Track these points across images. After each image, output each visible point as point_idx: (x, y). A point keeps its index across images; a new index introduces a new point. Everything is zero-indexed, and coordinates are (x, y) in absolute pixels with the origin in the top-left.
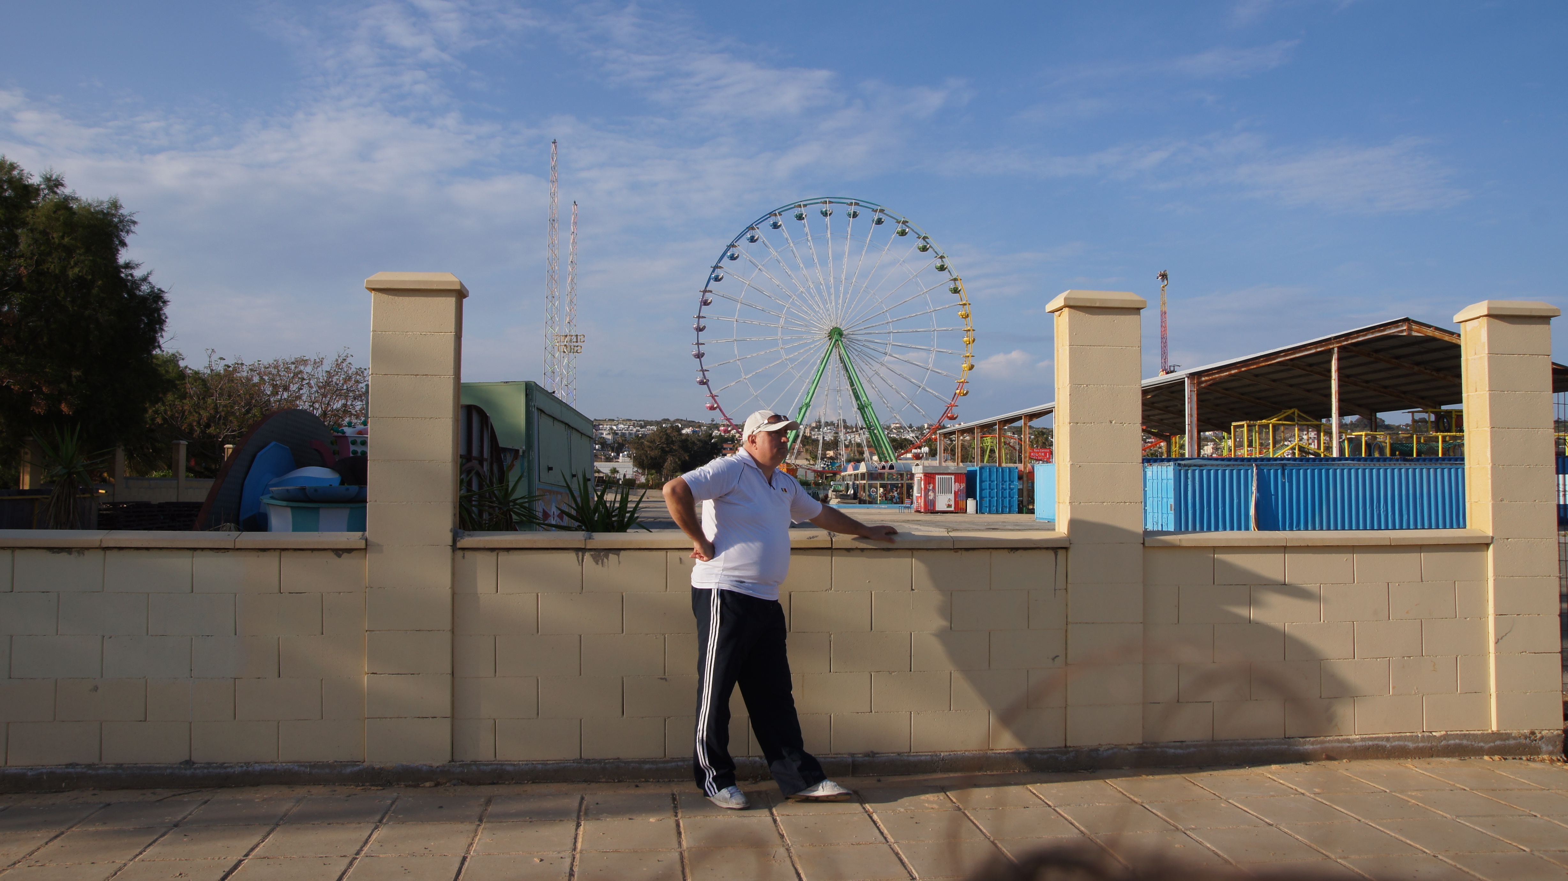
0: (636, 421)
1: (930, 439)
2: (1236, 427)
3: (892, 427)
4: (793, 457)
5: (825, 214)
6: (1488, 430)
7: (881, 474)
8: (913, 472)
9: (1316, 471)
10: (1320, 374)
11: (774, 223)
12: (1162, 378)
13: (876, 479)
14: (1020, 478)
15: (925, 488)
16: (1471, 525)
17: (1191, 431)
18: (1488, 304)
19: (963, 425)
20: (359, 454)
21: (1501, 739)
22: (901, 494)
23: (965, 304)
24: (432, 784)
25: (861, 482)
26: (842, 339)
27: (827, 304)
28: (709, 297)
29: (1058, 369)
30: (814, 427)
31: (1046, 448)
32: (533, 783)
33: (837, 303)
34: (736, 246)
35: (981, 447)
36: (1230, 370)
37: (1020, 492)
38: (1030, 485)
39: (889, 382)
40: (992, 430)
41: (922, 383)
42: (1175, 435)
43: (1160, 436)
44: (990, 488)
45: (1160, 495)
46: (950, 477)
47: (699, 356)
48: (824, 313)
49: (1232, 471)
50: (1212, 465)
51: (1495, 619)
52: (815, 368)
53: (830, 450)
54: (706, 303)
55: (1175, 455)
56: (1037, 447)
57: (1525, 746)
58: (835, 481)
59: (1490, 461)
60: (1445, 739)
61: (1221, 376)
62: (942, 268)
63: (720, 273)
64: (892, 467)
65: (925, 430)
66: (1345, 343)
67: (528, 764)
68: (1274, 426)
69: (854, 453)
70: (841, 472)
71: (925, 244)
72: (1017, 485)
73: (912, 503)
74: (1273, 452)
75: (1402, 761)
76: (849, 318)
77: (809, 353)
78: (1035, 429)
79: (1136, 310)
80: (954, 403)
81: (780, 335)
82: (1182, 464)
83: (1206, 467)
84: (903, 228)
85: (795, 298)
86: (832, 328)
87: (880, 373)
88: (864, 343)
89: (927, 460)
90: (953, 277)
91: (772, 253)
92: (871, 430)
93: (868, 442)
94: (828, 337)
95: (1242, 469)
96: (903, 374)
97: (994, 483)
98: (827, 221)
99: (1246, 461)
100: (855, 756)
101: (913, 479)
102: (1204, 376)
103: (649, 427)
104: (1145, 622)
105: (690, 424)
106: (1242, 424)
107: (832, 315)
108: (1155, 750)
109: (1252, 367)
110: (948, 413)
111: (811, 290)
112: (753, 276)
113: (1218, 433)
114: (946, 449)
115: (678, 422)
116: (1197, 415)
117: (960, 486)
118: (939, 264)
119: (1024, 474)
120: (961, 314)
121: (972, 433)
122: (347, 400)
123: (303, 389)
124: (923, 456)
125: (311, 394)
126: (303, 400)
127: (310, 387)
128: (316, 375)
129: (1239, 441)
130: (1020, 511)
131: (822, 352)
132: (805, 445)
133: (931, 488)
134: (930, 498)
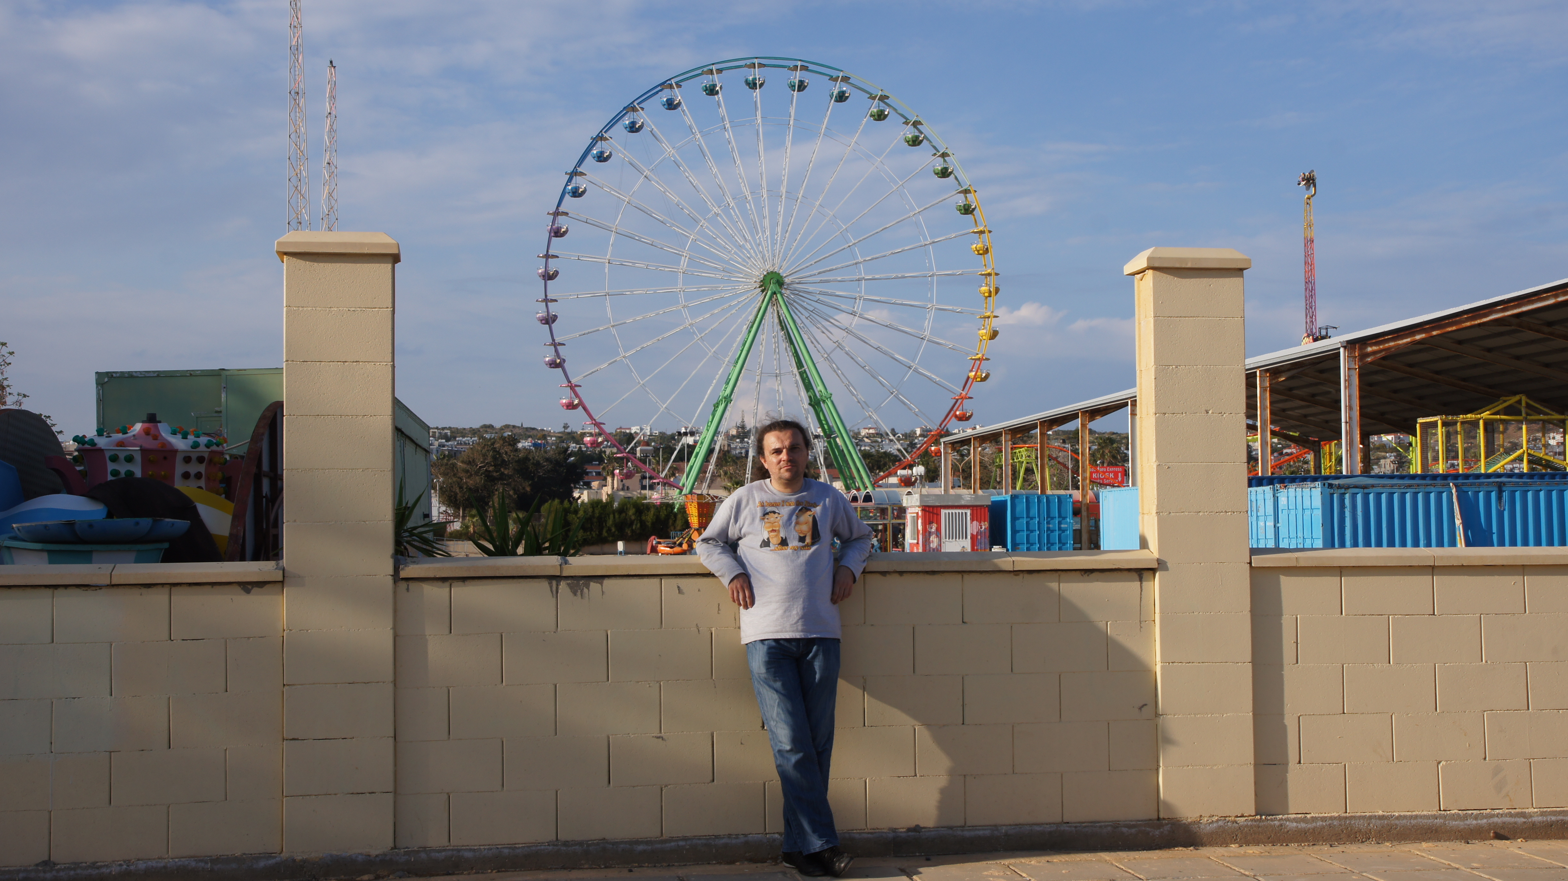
0: (437, 428)
1: (927, 453)
2: (1425, 426)
3: (863, 434)
5: (752, 85)
8: (904, 505)
11: (667, 100)
12: (1307, 347)
14: (1076, 513)
15: (925, 530)
17: (1350, 433)
19: (979, 430)
20: (123, 475)
22: (883, 541)
23: (982, 232)
26: (783, 291)
27: (757, 233)
28: (563, 222)
29: (1140, 346)
30: (733, 436)
31: (1117, 466)
33: (773, 233)
34: (606, 139)
35: (1012, 465)
36: (1413, 334)
37: (1077, 535)
38: (1092, 523)
39: (859, 359)
40: (1029, 437)
41: (913, 361)
42: (1330, 440)
43: (1302, 442)
44: (1028, 529)
45: (1300, 534)
46: (964, 511)
47: (549, 320)
48: (752, 248)
49: (1415, 495)
50: (1384, 486)
52: (738, 339)
54: (558, 233)
55: (1330, 473)
56: (1103, 463)
61: (1399, 345)
62: (944, 173)
63: (580, 182)
64: (868, 498)
65: (917, 438)
67: (491, 849)
68: (1488, 424)
71: (917, 133)
72: (1071, 524)
74: (1486, 466)
76: (793, 258)
77: (729, 314)
78: (1098, 434)
79: (1238, 271)
80: (966, 394)
81: (680, 285)
82: (1336, 485)
83: (1374, 489)
84: (881, 108)
85: (704, 224)
86: (765, 273)
87: (845, 346)
88: (818, 297)
89: (925, 487)
90: (962, 187)
91: (667, 151)
92: (831, 438)
93: (825, 459)
94: (760, 287)
95: (1432, 492)
96: (882, 347)
97: (1034, 520)
98: (756, 97)
99: (1441, 480)
100: (897, 831)
101: (904, 518)
102: (1371, 345)
103: (461, 438)
104: (1254, 662)
105: (528, 433)
106: (1435, 421)
107: (766, 252)
108: (1272, 823)
109: (1450, 329)
110: (957, 410)
111: (731, 211)
112: (635, 188)
113: (1399, 438)
114: (955, 468)
115: (509, 430)
116: (1361, 407)
117: (981, 526)
118: (939, 165)
119: (1083, 506)
120: (976, 247)
121: (999, 442)
124: (916, 480)
129: (1431, 449)
130: (1079, 552)
131: (751, 313)
132: (722, 466)
133: (933, 530)
134: (932, 546)
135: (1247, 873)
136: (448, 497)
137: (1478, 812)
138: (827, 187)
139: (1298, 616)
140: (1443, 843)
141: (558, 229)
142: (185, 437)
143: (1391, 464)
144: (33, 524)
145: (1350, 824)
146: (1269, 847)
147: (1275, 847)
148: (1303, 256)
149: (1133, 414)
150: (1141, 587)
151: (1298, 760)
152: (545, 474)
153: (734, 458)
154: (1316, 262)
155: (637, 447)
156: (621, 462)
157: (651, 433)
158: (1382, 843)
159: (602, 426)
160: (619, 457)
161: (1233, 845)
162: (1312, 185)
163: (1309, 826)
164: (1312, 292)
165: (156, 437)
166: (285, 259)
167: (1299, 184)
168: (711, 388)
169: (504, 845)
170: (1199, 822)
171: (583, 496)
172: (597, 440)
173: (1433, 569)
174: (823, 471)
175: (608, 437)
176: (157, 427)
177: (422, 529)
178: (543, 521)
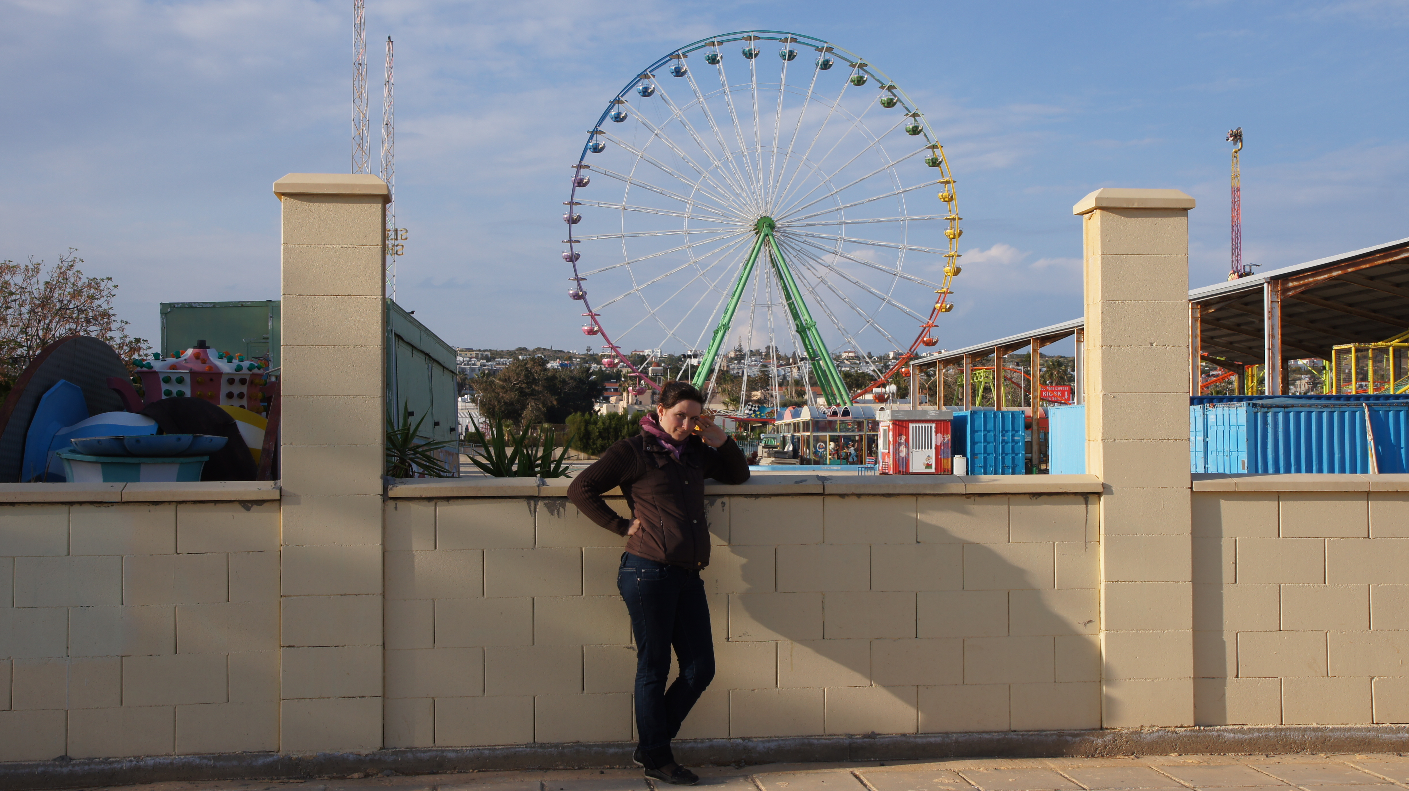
0: (479, 350)
1: (898, 374)
2: (1339, 352)
3: (843, 357)
5: (749, 55)
7: (830, 422)
8: (877, 419)
11: (676, 69)
12: (1232, 283)
13: (824, 429)
14: (1028, 427)
15: (895, 441)
17: (1272, 359)
19: (945, 354)
20: (175, 395)
22: (859, 450)
23: (948, 182)
24: (361, 775)
25: (803, 434)
26: (774, 233)
27: (752, 183)
28: (585, 174)
29: (1087, 282)
30: (732, 358)
31: (1064, 385)
32: (479, 771)
33: (766, 183)
34: (622, 102)
35: (972, 384)
36: (1330, 271)
37: (1029, 445)
38: (1042, 435)
39: (840, 293)
40: (987, 360)
41: (887, 294)
42: (1252, 364)
43: (1228, 365)
44: (985, 441)
45: (1227, 448)
46: (929, 425)
47: (573, 258)
48: (748, 196)
49: (1331, 414)
50: (1302, 406)
52: (736, 275)
53: (757, 390)
54: (581, 183)
55: (1252, 393)
56: (1051, 383)
58: (765, 433)
61: (1317, 280)
62: (915, 131)
63: (601, 140)
64: (846, 413)
65: (890, 360)
67: (472, 750)
68: (1397, 350)
69: (791, 394)
70: (775, 420)
71: (891, 97)
72: (1023, 436)
73: (876, 463)
74: (1394, 388)
76: (783, 204)
77: (728, 253)
78: (1048, 357)
79: (1183, 211)
80: (933, 323)
81: (686, 228)
82: (1259, 404)
83: (1294, 408)
84: (860, 75)
85: (707, 175)
86: (759, 218)
87: (828, 281)
88: (805, 238)
89: (896, 403)
90: (930, 143)
91: (675, 112)
92: (815, 360)
93: (810, 378)
94: (754, 230)
95: (1346, 411)
96: (860, 282)
97: (991, 433)
98: (752, 65)
99: (1354, 400)
100: (853, 737)
101: (877, 430)
102: (1293, 281)
103: (499, 359)
104: (1194, 581)
105: (557, 355)
106: (1349, 348)
107: (760, 200)
108: (1210, 734)
109: (1364, 267)
110: (924, 337)
111: (730, 164)
112: (647, 145)
113: (1313, 362)
114: (922, 388)
115: (540, 352)
116: (1282, 335)
117: (944, 438)
118: (910, 124)
119: (1034, 421)
120: (942, 196)
121: (961, 364)
122: (77, 323)
123: (10, 308)
124: (889, 397)
125: (20, 314)
126: (9, 324)
127: (20, 306)
128: (29, 289)
129: (1344, 373)
130: (1028, 471)
131: (746, 253)
132: (721, 384)
133: (902, 441)
134: (901, 455)
135: (1187, 784)
136: (487, 409)
138: (812, 144)
139: (1237, 538)
141: (581, 180)
142: (230, 361)
143: (1306, 384)
144: (88, 439)
145: (1285, 735)
146: (1207, 757)
147: (1213, 756)
148: (1231, 203)
149: (1079, 341)
150: (1087, 510)
151: (1236, 674)
152: (570, 391)
153: (732, 378)
154: (1241, 208)
155: (649, 367)
156: (635, 381)
157: (661, 355)
158: (1316, 754)
159: (618, 349)
160: (632, 376)
161: (1172, 754)
162: (1239, 140)
163: (1246, 737)
164: (1237, 234)
165: (204, 362)
166: (282, 200)
167: (1227, 140)
168: (712, 316)
169: (485, 746)
170: (1140, 732)
171: (602, 409)
172: (614, 362)
173: (1368, 495)
174: (808, 388)
175: (623, 358)
176: (206, 352)
177: (425, 448)
178: (567, 430)
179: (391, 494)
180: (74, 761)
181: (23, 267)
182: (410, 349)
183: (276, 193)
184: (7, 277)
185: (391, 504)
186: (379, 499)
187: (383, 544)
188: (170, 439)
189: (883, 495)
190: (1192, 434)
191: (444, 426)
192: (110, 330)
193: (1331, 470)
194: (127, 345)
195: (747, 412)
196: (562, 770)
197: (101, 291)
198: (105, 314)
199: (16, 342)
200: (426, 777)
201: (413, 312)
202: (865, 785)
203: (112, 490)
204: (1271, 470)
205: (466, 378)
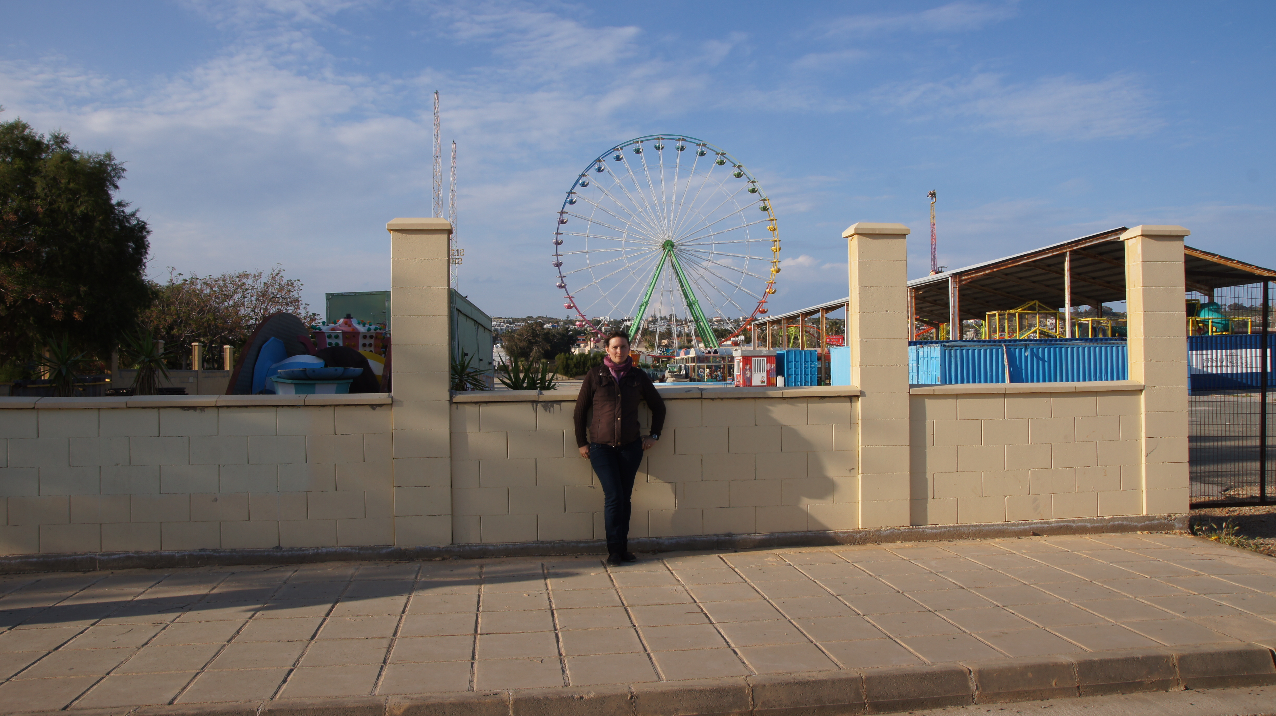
0: (506, 318)
1: (745, 329)
2: (990, 316)
3: (714, 320)
4: (636, 346)
5: (658, 148)
6: (1142, 313)
7: (707, 357)
8: (734, 355)
9: (1052, 349)
10: (1056, 272)
11: (616, 156)
12: (932, 277)
13: (703, 361)
14: (819, 359)
15: (744, 368)
16: (1131, 378)
17: (954, 319)
18: (1142, 227)
19: (772, 318)
20: (334, 345)
21: (1149, 520)
22: (723, 373)
23: (772, 220)
24: (441, 558)
25: (691, 364)
26: (674, 250)
27: (661, 221)
28: (565, 217)
29: (851, 276)
30: (650, 321)
31: (839, 335)
32: (507, 557)
33: (669, 221)
34: (586, 176)
35: (787, 335)
36: (985, 270)
37: (819, 370)
38: (827, 364)
39: (712, 283)
40: (796, 321)
41: (739, 284)
42: (943, 323)
43: (930, 324)
44: (795, 367)
45: (929, 370)
46: (763, 359)
47: (558, 265)
48: (658, 229)
49: (985, 350)
50: (970, 346)
51: (1146, 440)
52: (652, 273)
53: (665, 340)
54: (562, 222)
55: (943, 339)
56: (832, 334)
57: (1164, 525)
58: (669, 364)
59: (1143, 334)
60: (1112, 521)
61: (978, 276)
62: (753, 191)
63: (574, 197)
64: (716, 352)
65: (741, 322)
66: (1076, 248)
67: (503, 545)
68: (1020, 315)
69: (684, 342)
70: (675, 357)
71: (740, 172)
72: (816, 364)
73: (733, 380)
74: (1019, 336)
75: (1083, 536)
76: (679, 233)
77: (647, 261)
78: (830, 320)
79: (903, 236)
80: (765, 300)
81: (623, 247)
82: (947, 345)
83: (966, 347)
84: (721, 159)
85: (635, 217)
86: (665, 241)
87: (704, 276)
88: (691, 252)
89: (744, 346)
90: (762, 198)
91: (616, 181)
92: (698, 322)
93: (695, 332)
94: (662, 248)
95: (994, 349)
96: (723, 277)
97: (798, 363)
98: (660, 154)
99: (998, 343)
100: (719, 536)
101: (733, 361)
102: (964, 276)
103: (517, 323)
104: (911, 445)
105: (550, 320)
106: (995, 313)
107: (665, 231)
108: (919, 530)
109: (1002, 268)
110: (760, 308)
111: (648, 210)
112: (601, 199)
113: (976, 321)
114: (759, 337)
115: (540, 319)
116: (959, 306)
117: (772, 366)
118: (751, 187)
119: (822, 356)
120: (769, 227)
121: (781, 324)
122: (282, 306)
123: (246, 297)
124: (740, 342)
125: (251, 301)
126: (246, 307)
127: (251, 296)
128: (256, 287)
129: (993, 327)
130: (819, 384)
131: (658, 261)
132: (644, 336)
133: (748, 368)
134: (747, 376)
135: (905, 558)
136: (510, 351)
137: (1025, 522)
138: (696, 198)
139: (934, 420)
140: (1006, 539)
142: (364, 326)
143: (972, 334)
145: (959, 529)
146: (917, 543)
147: (920, 543)
149: (847, 310)
150: (851, 406)
151: (933, 497)
152: (557, 340)
153: (650, 332)
155: (603, 327)
156: (594, 334)
157: (609, 320)
158: (975, 539)
159: (585, 317)
160: (593, 332)
161: (898, 542)
162: (934, 197)
163: (938, 531)
164: (934, 249)
165: (350, 325)
166: (392, 233)
167: (928, 197)
168: (638, 297)
169: (510, 543)
170: (880, 530)
171: (576, 351)
172: (582, 324)
173: (1004, 395)
174: (694, 338)
175: (588, 322)
176: (351, 321)
177: (475, 374)
178: (556, 363)
179: (454, 400)
180: (284, 549)
181: (253, 275)
182: (465, 318)
183: (388, 229)
184: (244, 281)
185: (454, 406)
186: (448, 403)
187: (450, 428)
188: (331, 370)
189: (736, 398)
190: (911, 362)
191: (486, 361)
192: (299, 309)
193: (986, 382)
194: (308, 317)
195: (659, 352)
196: (553, 556)
197: (294, 287)
198: (297, 300)
199: (249, 316)
200: (477, 560)
201: (467, 297)
202: (726, 563)
203: (299, 398)
204: (953, 382)
205: (498, 334)
